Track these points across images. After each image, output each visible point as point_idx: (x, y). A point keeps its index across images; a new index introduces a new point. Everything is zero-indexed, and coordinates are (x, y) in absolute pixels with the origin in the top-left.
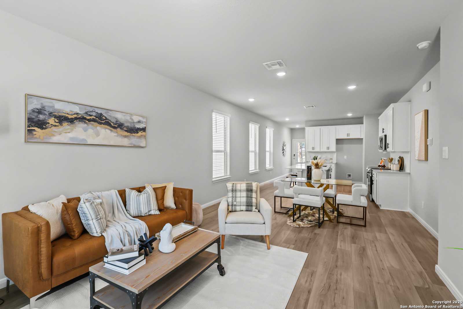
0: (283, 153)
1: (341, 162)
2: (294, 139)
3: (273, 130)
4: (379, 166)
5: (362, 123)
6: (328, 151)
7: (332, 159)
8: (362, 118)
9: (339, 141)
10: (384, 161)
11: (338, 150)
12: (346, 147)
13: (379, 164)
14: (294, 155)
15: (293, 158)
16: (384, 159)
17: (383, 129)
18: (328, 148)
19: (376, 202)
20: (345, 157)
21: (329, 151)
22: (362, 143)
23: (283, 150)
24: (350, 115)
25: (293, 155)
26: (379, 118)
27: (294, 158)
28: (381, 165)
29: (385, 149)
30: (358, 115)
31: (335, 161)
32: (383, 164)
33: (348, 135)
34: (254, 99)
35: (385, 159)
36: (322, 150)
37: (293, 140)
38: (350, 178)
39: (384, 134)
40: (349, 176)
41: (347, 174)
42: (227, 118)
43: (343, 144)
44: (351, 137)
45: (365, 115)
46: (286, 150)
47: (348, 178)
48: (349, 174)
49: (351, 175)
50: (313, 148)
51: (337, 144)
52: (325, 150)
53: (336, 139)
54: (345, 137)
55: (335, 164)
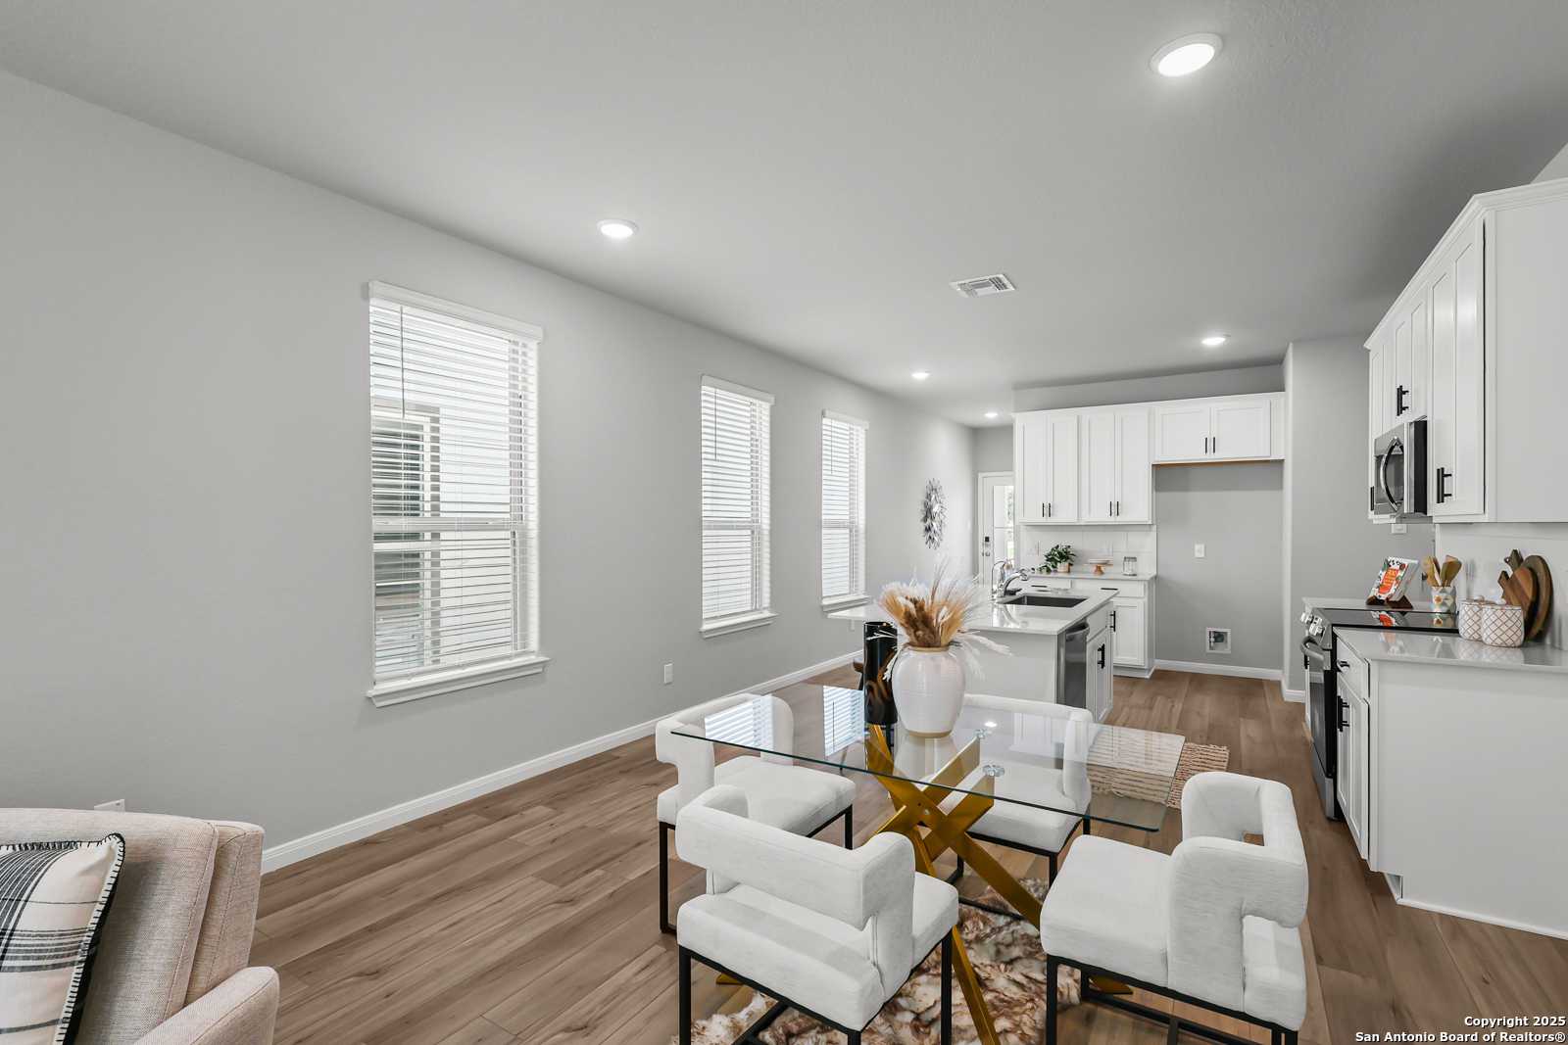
0: (928, 529)
1: (1180, 573)
2: (985, 474)
3: (868, 427)
4: (1374, 602)
5: (1279, 387)
6: (1114, 520)
7: (1135, 559)
8: (1278, 361)
9: (1167, 476)
10: (1401, 574)
11: (1161, 519)
12: (1198, 500)
13: (1374, 592)
14: (987, 539)
15: (981, 551)
16: (1402, 566)
17: (1401, 392)
18: (1116, 508)
19: (1364, 856)
20: (1199, 550)
21: (1120, 520)
22: (1280, 486)
23: (928, 514)
24: (1214, 342)
25: (981, 540)
26: (1368, 345)
27: (986, 550)
28: (1383, 597)
29: (1421, 505)
30: (1257, 345)
31: (1147, 570)
32: (1393, 592)
33: (1211, 444)
34: (633, 225)
35: (1406, 562)
36: (1086, 519)
37: (980, 475)
38: (1224, 649)
39: (1409, 417)
40: (1216, 641)
41: (1209, 629)
42: (525, 346)
43: (1186, 489)
44: (1222, 455)
45: (1291, 344)
46: (942, 517)
47: (1211, 648)
48: (1215, 632)
49: (1226, 633)
50: (1048, 510)
51: (1156, 490)
52: (1102, 516)
53: (1153, 465)
54: (1198, 455)
55: (1149, 582)
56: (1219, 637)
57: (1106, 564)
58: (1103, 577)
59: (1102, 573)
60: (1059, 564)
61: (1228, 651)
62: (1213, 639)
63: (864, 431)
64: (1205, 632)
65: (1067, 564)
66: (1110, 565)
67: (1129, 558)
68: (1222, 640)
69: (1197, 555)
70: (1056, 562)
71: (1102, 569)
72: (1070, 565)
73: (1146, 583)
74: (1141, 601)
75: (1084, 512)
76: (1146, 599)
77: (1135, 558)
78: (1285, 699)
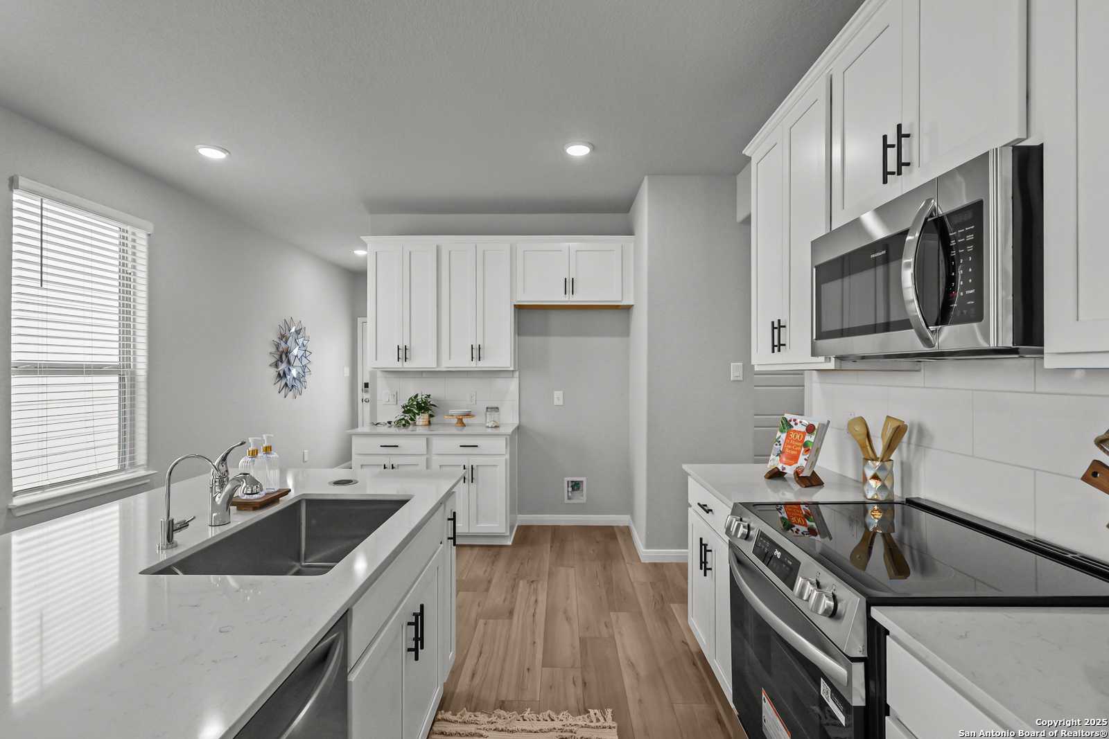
0: (282, 375)
1: (541, 420)
4: (775, 476)
6: (473, 365)
9: (528, 318)
11: (523, 363)
14: (366, 385)
15: (360, 397)
16: (811, 428)
18: (477, 352)
20: (558, 398)
22: (626, 332)
23: (282, 358)
24: (578, 151)
25: (360, 386)
26: (749, 150)
27: (366, 396)
31: (510, 420)
33: (570, 285)
36: (446, 365)
37: (360, 320)
38: (581, 498)
40: (573, 490)
41: (566, 479)
43: (546, 333)
44: (581, 297)
45: (646, 178)
46: (305, 361)
47: (569, 498)
48: (572, 482)
49: (582, 482)
50: (404, 353)
51: (518, 335)
52: (463, 361)
53: (515, 305)
54: (557, 297)
55: (512, 436)
56: (576, 486)
57: (468, 415)
58: (466, 430)
59: (464, 425)
60: (417, 417)
61: (583, 499)
62: (570, 489)
63: (145, 236)
64: (563, 483)
65: (426, 416)
66: (473, 416)
67: (492, 408)
68: (578, 489)
69: (556, 402)
70: (415, 414)
71: (465, 420)
72: (431, 416)
73: (508, 437)
74: (503, 458)
75: (445, 355)
76: (508, 456)
77: (497, 408)
78: (643, 560)
